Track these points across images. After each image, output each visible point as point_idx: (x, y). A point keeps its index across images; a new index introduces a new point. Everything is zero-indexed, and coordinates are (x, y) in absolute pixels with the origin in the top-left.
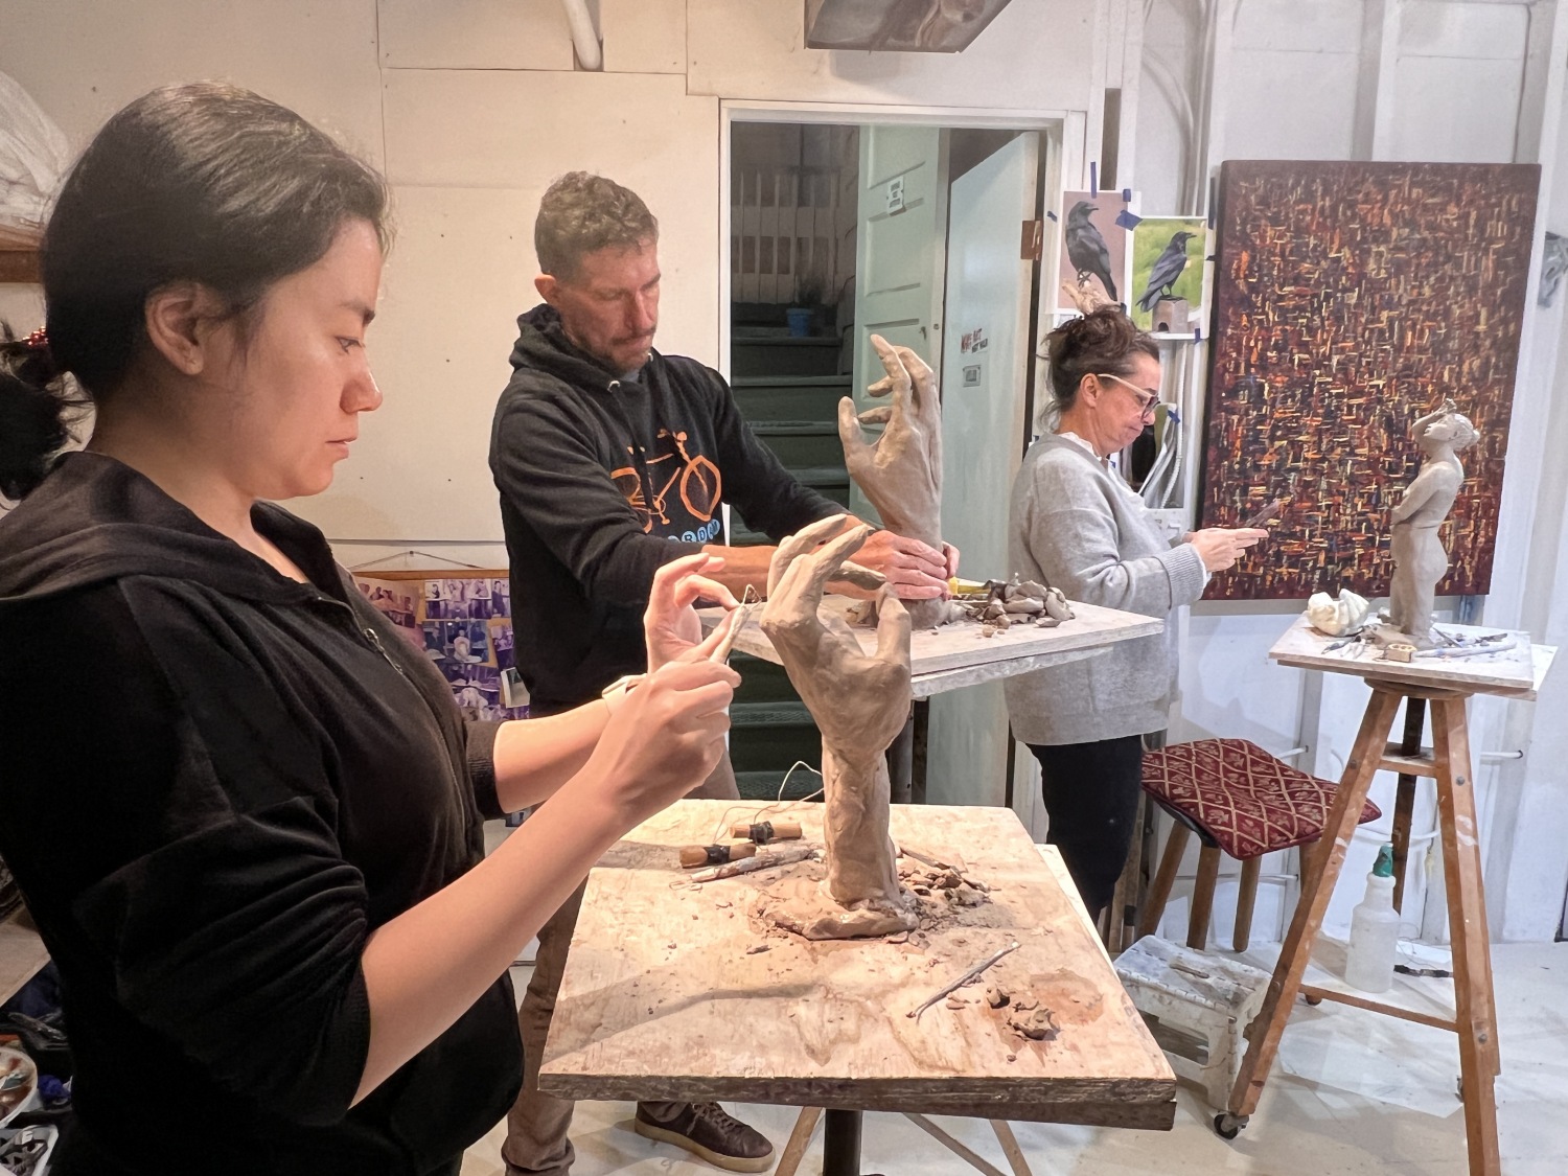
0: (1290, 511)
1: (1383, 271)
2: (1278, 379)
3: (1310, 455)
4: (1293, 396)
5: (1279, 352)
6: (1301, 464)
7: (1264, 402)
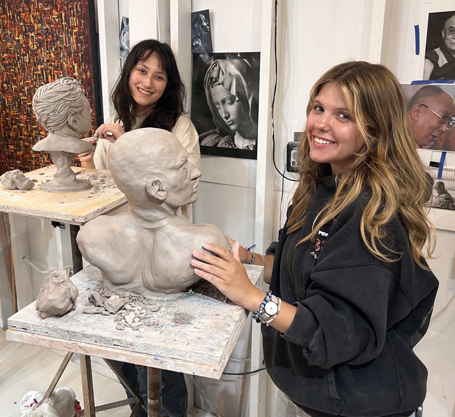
0: (23, 158)
1: (35, 46)
2: (9, 97)
3: (25, 133)
4: (15, 105)
5: (7, 85)
6: (23, 137)
7: (6, 107)
